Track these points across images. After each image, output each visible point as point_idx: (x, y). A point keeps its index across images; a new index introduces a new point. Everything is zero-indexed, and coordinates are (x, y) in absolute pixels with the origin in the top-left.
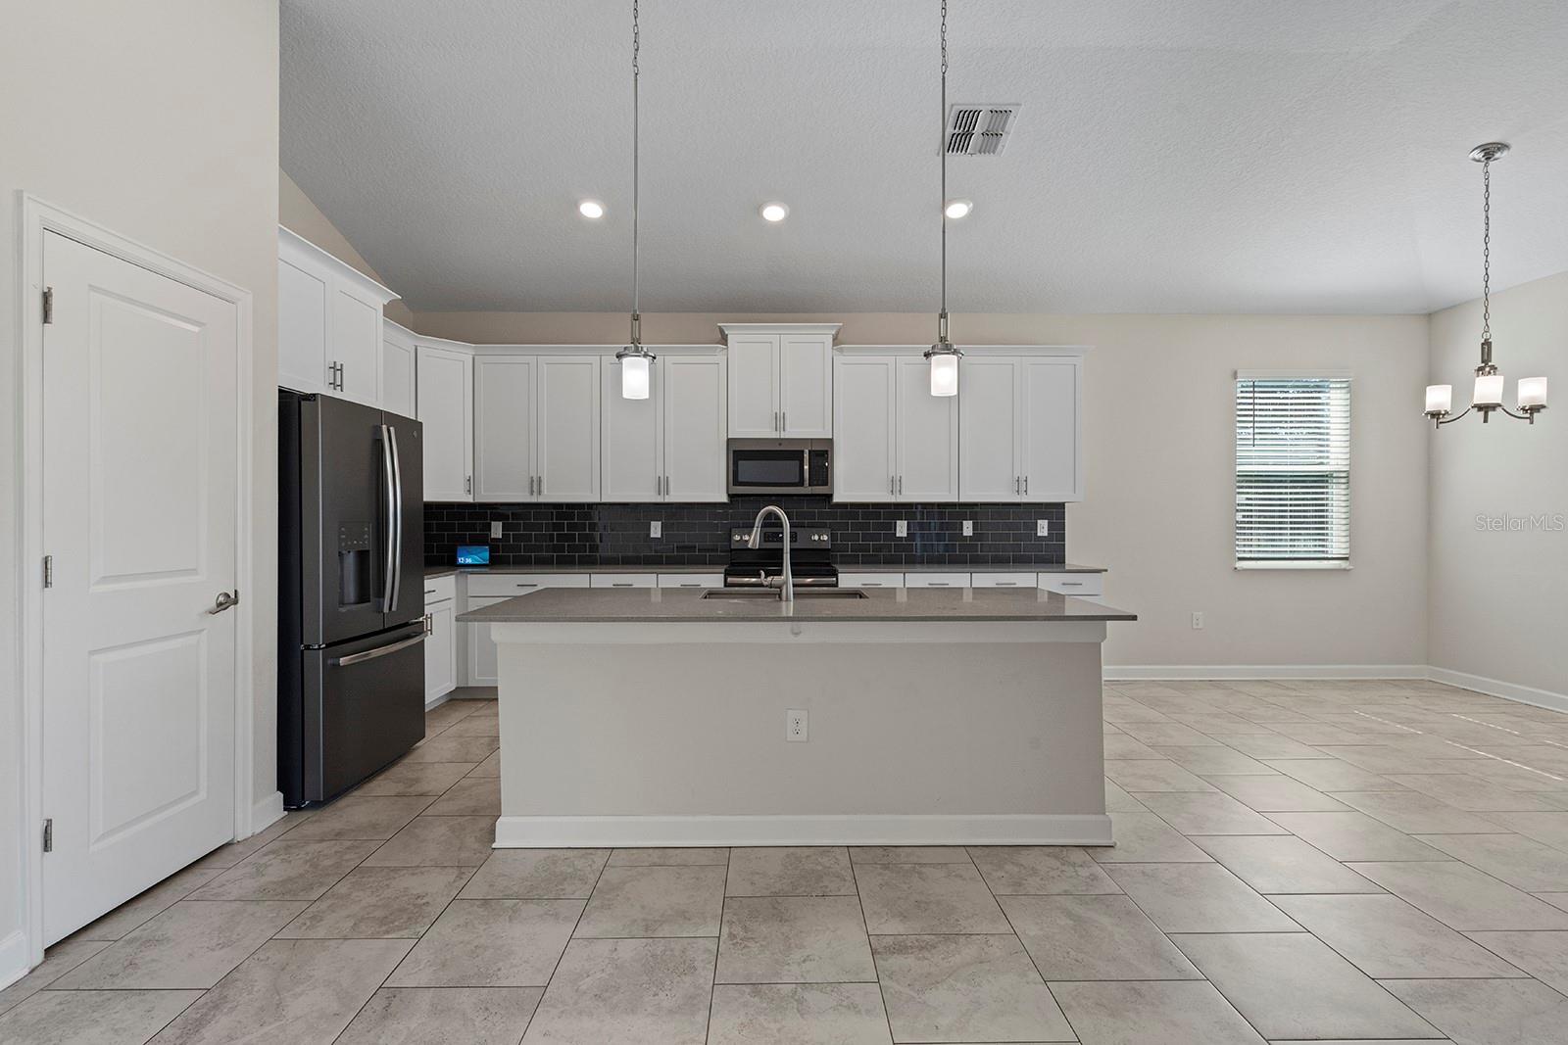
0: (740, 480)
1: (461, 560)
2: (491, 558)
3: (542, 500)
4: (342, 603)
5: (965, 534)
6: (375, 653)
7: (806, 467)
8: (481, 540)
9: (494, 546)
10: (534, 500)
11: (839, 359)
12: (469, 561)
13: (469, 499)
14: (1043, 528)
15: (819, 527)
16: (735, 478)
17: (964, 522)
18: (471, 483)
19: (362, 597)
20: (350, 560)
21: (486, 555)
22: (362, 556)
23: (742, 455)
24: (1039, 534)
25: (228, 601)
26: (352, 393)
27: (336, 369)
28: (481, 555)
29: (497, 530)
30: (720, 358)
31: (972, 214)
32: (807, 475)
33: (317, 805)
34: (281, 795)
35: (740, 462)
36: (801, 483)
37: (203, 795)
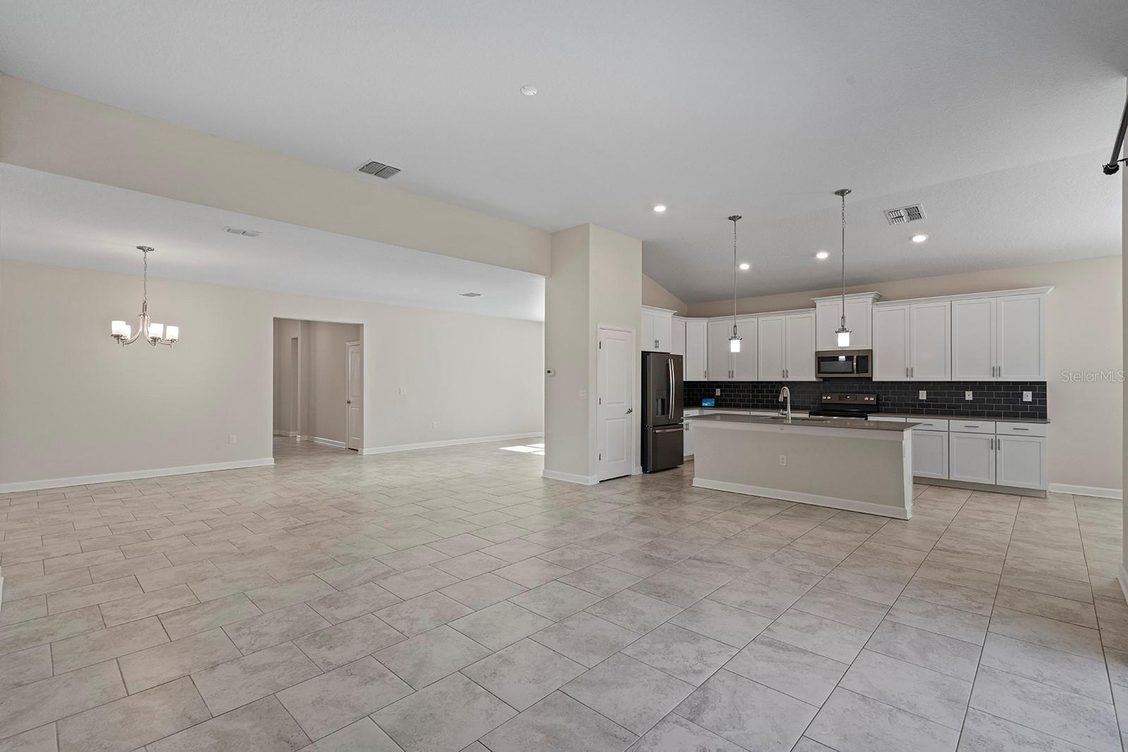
0: (822, 370)
1: (704, 404)
2: (715, 403)
3: (734, 380)
4: (657, 414)
5: (967, 399)
6: (668, 431)
7: (855, 364)
8: (712, 396)
9: (717, 399)
10: (730, 380)
11: (876, 309)
12: (706, 405)
13: (706, 380)
14: (1028, 396)
15: (869, 394)
16: (819, 371)
17: (966, 392)
18: (706, 373)
19: (663, 414)
20: (660, 401)
21: (713, 402)
22: (663, 400)
23: (824, 359)
24: (1024, 400)
25: (630, 411)
26: (662, 349)
27: (657, 342)
28: (712, 402)
29: (718, 392)
30: (813, 315)
31: (928, 240)
32: (855, 367)
33: (651, 473)
34: (641, 467)
35: (822, 363)
36: (852, 372)
37: (625, 460)
